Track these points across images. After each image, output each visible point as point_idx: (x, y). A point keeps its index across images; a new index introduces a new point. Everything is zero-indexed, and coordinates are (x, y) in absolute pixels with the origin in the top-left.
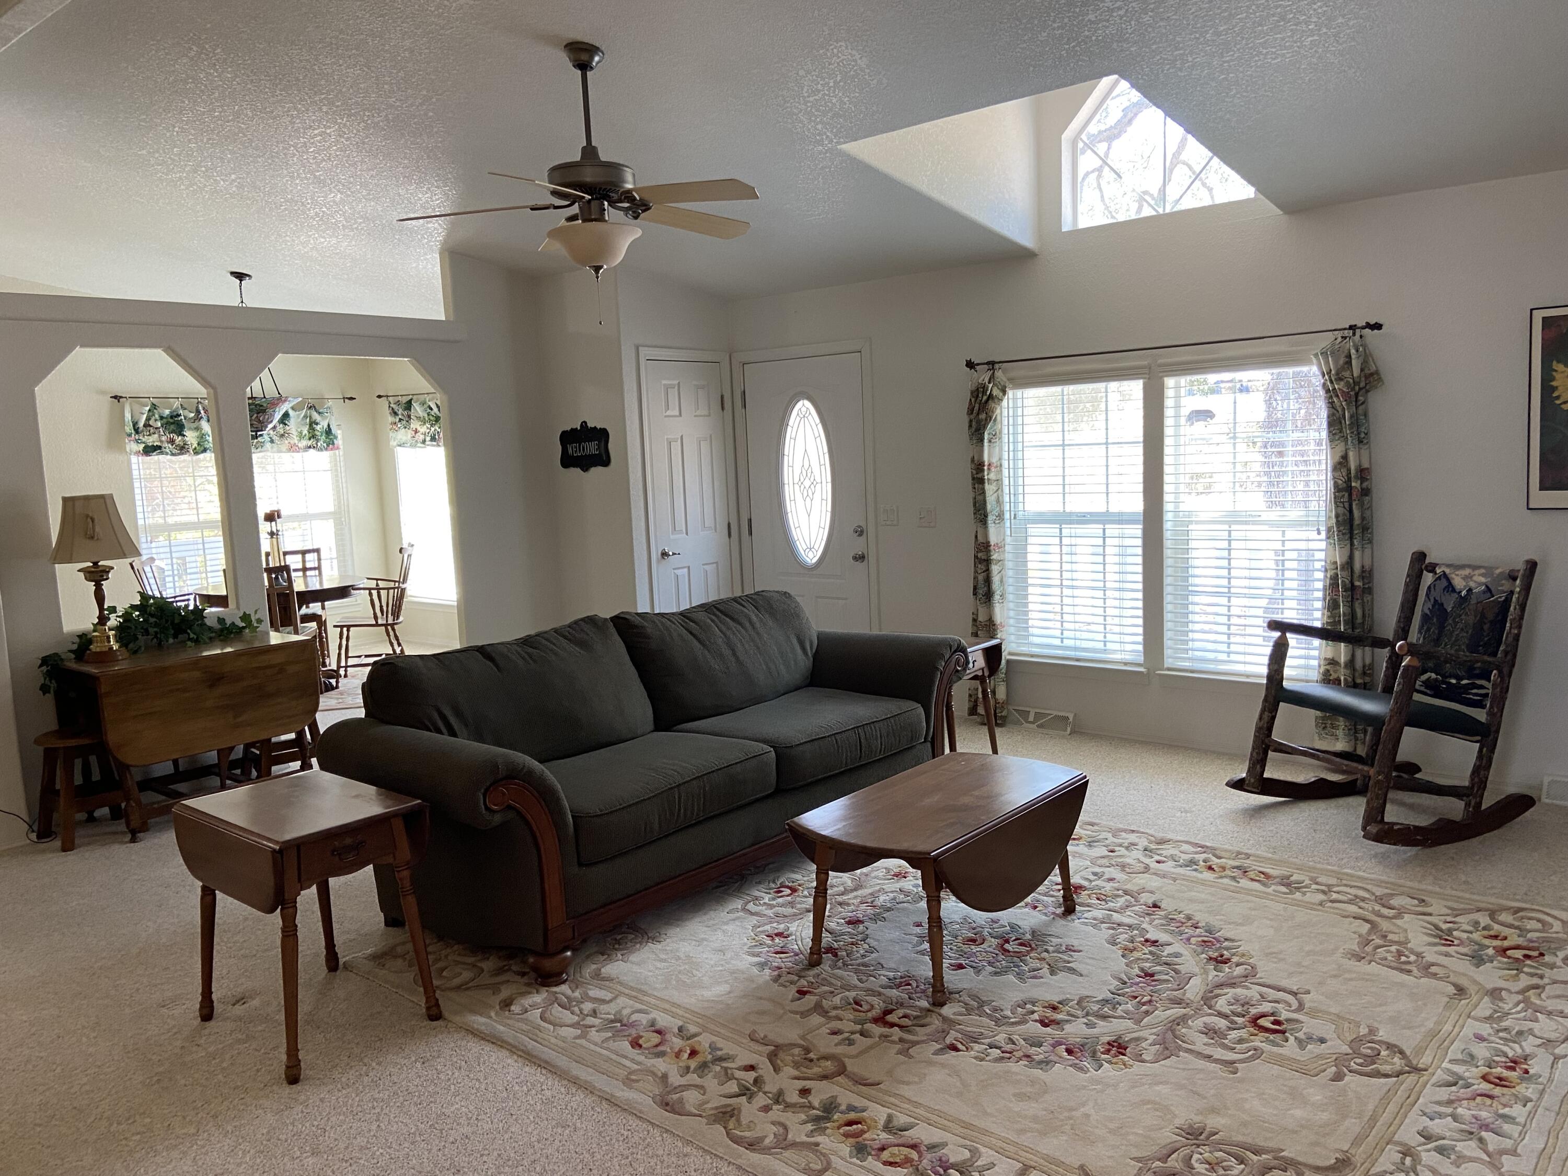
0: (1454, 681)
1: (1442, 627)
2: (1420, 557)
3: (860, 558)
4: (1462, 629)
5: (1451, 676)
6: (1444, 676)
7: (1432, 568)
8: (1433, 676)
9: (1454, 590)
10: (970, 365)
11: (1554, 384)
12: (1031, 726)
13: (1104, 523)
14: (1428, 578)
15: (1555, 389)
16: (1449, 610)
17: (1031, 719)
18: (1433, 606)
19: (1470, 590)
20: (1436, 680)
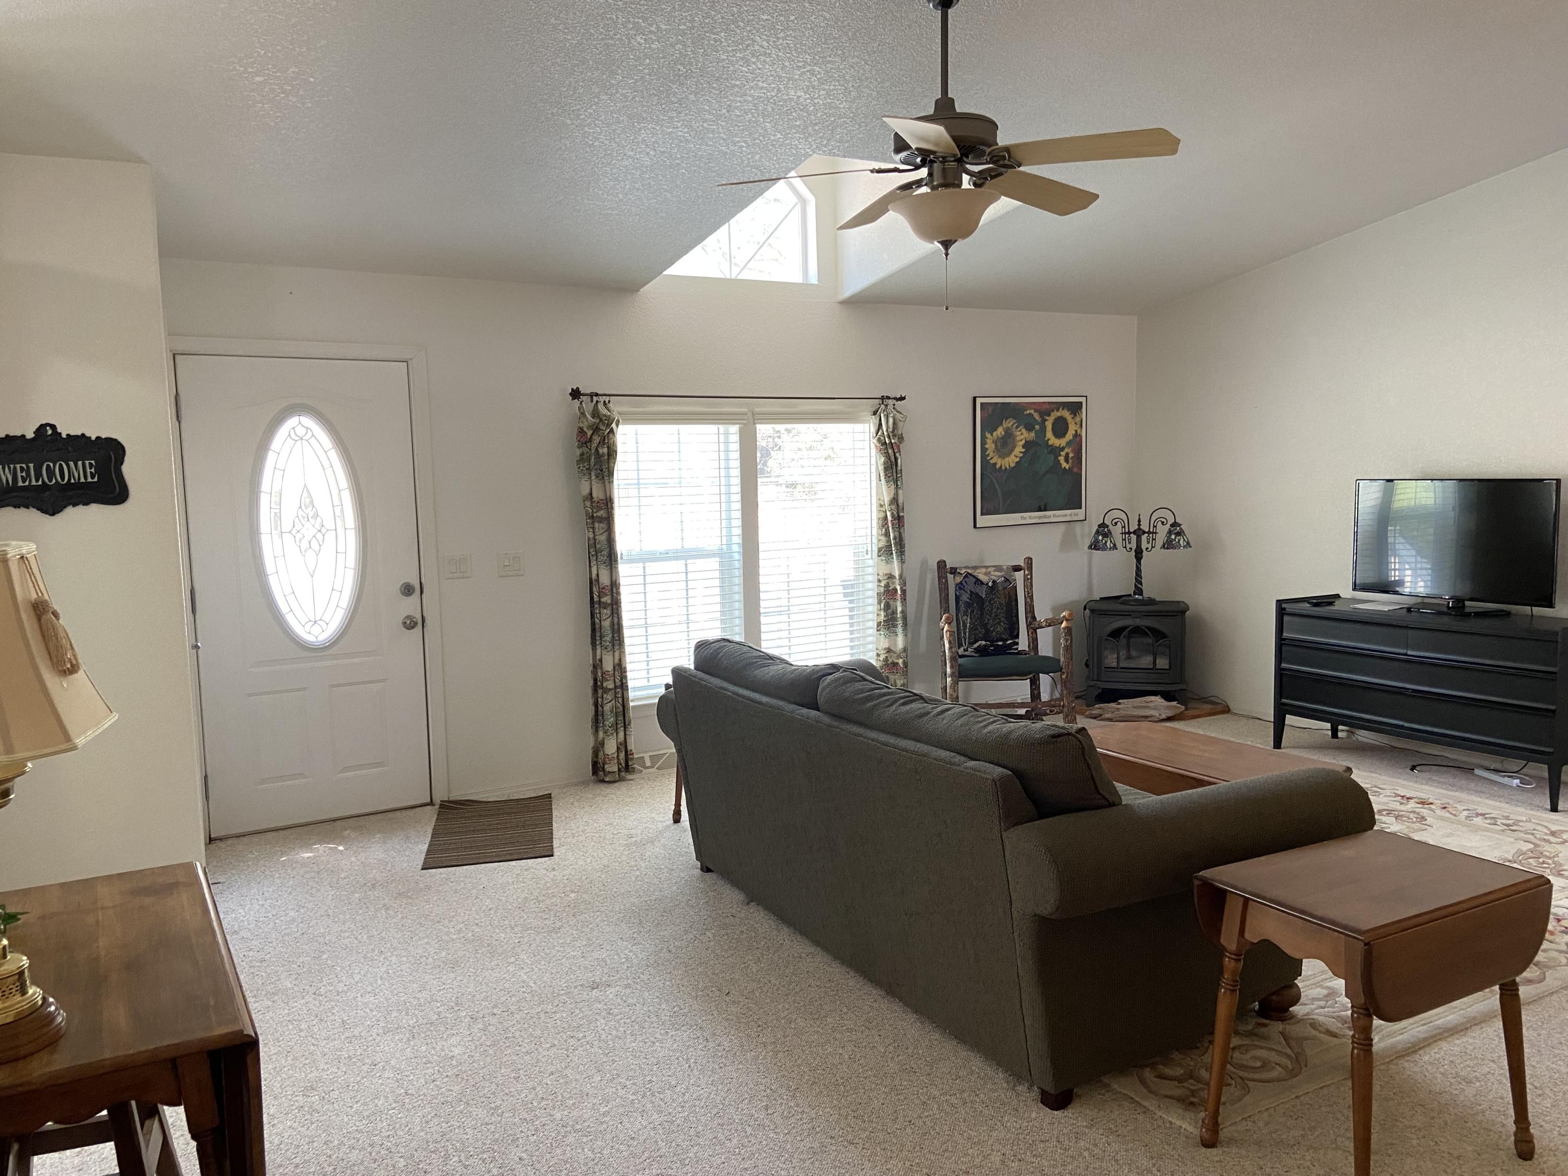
0: (1000, 643)
1: (982, 609)
2: (941, 565)
3: (409, 624)
4: (998, 608)
5: (998, 640)
6: (992, 641)
7: (954, 571)
8: (983, 643)
9: (982, 583)
10: (576, 394)
11: (987, 446)
12: (651, 770)
13: (686, 558)
14: (952, 581)
15: (987, 449)
16: (984, 596)
17: (648, 763)
18: (971, 595)
19: (994, 582)
20: (985, 645)
